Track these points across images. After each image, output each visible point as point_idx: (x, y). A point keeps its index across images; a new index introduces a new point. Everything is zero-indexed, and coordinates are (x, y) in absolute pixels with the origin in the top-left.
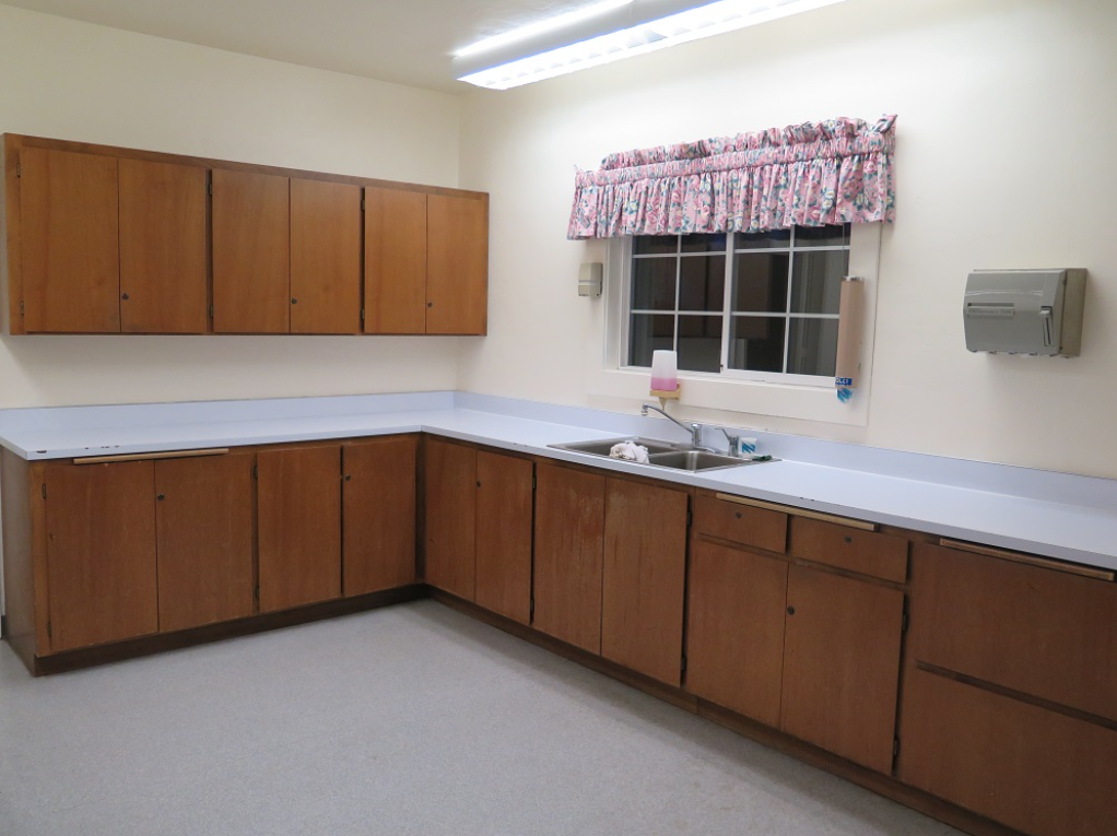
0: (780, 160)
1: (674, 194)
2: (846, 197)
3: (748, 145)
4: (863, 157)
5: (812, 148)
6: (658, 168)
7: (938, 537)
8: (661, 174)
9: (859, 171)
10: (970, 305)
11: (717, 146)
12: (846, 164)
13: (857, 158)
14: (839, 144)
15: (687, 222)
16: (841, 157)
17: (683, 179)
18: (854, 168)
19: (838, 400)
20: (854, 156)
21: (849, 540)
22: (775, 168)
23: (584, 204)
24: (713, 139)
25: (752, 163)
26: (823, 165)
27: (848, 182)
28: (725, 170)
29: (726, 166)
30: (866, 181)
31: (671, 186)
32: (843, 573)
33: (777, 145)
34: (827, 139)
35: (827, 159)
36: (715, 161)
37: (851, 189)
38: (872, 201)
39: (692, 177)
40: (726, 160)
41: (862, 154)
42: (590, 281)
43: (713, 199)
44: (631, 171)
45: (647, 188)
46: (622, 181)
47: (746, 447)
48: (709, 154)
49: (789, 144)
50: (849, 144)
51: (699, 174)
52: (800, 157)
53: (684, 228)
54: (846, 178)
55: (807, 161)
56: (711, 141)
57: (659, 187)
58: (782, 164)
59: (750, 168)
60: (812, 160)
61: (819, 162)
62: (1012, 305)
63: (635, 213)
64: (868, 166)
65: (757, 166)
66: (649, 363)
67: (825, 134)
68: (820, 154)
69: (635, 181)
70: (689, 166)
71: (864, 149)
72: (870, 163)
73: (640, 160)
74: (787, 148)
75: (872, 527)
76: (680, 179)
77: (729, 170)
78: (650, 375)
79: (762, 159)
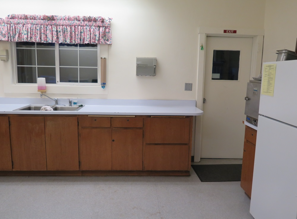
0: (81, 25)
1: (42, 31)
2: (102, 37)
3: (69, 19)
4: (106, 28)
5: (91, 23)
6: (34, 22)
7: (151, 116)
8: (35, 23)
9: (105, 31)
10: (138, 65)
11: (58, 18)
12: (101, 29)
13: (104, 28)
14: (99, 23)
15: (49, 39)
16: (99, 27)
17: (45, 26)
18: (104, 30)
19: (102, 89)
20: (103, 27)
21: (128, 120)
22: (79, 27)
23: (2, 30)
24: (56, 16)
25: (71, 24)
26: (95, 28)
27: (102, 33)
28: (61, 25)
29: (62, 24)
30: (107, 34)
31: (41, 28)
32: (126, 128)
33: (79, 21)
34: (95, 22)
35: (96, 27)
36: (58, 22)
37: (103, 35)
38: (109, 39)
39: (49, 26)
40: (62, 22)
41: (105, 27)
42: (6, 56)
43: (57, 33)
44: (22, 21)
45: (31, 27)
46: (18, 24)
47: (75, 103)
48: (55, 20)
49: (83, 21)
50: (102, 24)
51: (51, 25)
52: (87, 25)
53: (48, 41)
54: (102, 32)
55: (89, 26)
56: (55, 16)
57: (35, 28)
58: (81, 26)
59: (71, 26)
60: (91, 26)
61: (94, 27)
62: (147, 65)
63: (26, 35)
64: (107, 30)
65: (73, 26)
66: (36, 82)
67: (95, 20)
68: (93, 25)
69: (24, 24)
70: (47, 22)
71: (106, 26)
72: (108, 29)
73: (26, 18)
74: (83, 22)
75: (134, 116)
76: (44, 26)
77: (63, 26)
78: (37, 85)
79: (75, 24)
